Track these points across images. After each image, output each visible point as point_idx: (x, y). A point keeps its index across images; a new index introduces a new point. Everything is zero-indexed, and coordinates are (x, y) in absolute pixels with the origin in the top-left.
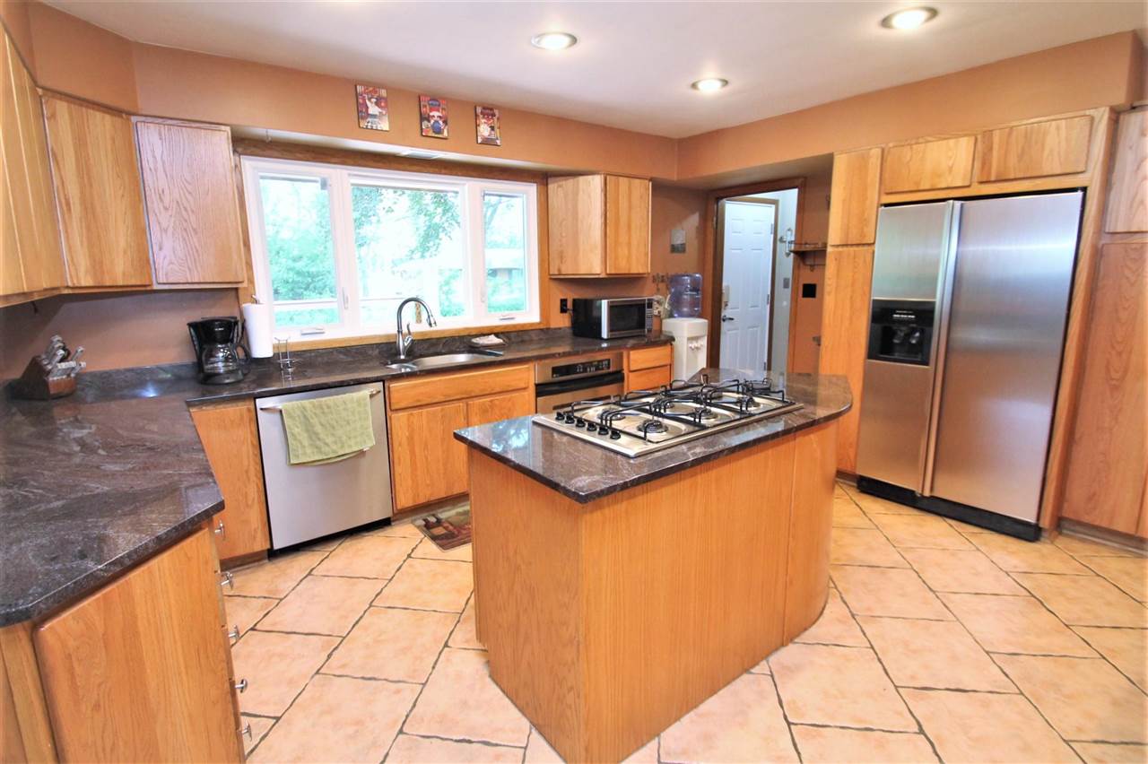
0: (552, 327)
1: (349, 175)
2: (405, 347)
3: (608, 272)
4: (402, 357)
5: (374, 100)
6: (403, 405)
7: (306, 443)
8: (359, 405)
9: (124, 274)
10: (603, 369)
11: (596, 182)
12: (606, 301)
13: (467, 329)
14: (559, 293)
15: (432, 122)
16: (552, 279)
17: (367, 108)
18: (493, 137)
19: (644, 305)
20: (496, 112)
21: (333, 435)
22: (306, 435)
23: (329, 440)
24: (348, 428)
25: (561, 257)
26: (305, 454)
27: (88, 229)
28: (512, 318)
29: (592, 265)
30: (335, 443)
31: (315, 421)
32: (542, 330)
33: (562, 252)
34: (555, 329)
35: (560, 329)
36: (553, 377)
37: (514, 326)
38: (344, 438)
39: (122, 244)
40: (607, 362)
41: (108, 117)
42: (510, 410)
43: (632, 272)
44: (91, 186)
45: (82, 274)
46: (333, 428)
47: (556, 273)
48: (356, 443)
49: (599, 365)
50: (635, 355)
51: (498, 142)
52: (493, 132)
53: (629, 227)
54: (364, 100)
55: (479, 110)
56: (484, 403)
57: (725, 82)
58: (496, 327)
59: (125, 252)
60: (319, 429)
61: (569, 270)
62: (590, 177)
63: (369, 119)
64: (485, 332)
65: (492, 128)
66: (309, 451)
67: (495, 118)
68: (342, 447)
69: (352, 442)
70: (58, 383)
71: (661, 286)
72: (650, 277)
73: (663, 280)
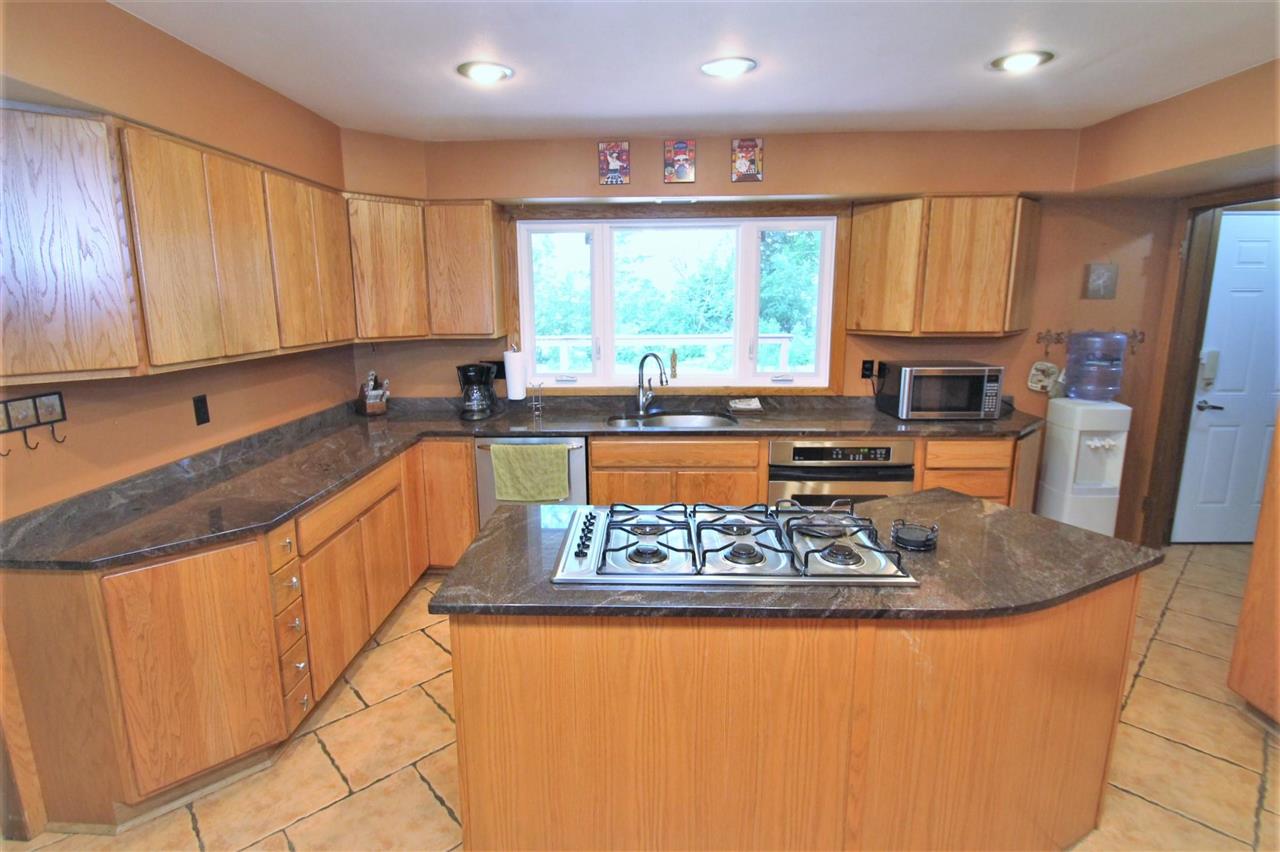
0: (847, 393)
1: (611, 227)
2: (644, 404)
3: (923, 329)
4: (641, 413)
5: (615, 155)
6: (604, 463)
7: (509, 483)
8: (557, 457)
9: (404, 328)
10: (876, 459)
11: (916, 205)
12: (908, 369)
13: (727, 388)
14: (859, 354)
15: (677, 166)
16: (847, 332)
17: (608, 163)
18: (752, 172)
19: (983, 377)
20: (759, 142)
21: (531, 480)
22: (508, 476)
23: (528, 485)
24: (546, 477)
25: (862, 309)
26: (507, 493)
27: (378, 294)
28: (791, 381)
29: (900, 319)
30: (533, 488)
31: (516, 465)
32: (830, 397)
33: (863, 301)
34: (850, 398)
35: (858, 398)
36: (794, 459)
37: (790, 389)
38: (541, 486)
39: (404, 304)
40: (884, 452)
41: (400, 207)
42: (729, 488)
43: (968, 330)
44: (382, 261)
45: (369, 329)
46: (532, 473)
47: (854, 328)
48: (554, 493)
49: (869, 453)
50: (934, 447)
51: (760, 176)
52: (753, 167)
53: (968, 266)
54: (606, 157)
55: (736, 143)
56: (695, 476)
57: (1048, 57)
58: (765, 389)
59: (406, 311)
60: (519, 473)
61: (869, 324)
62: (907, 203)
63: (610, 175)
64: (750, 393)
65: (752, 162)
66: (511, 491)
67: (757, 150)
68: (540, 493)
69: (550, 491)
70: (373, 405)
71: (1053, 348)
72: (1032, 335)
73: (1058, 340)
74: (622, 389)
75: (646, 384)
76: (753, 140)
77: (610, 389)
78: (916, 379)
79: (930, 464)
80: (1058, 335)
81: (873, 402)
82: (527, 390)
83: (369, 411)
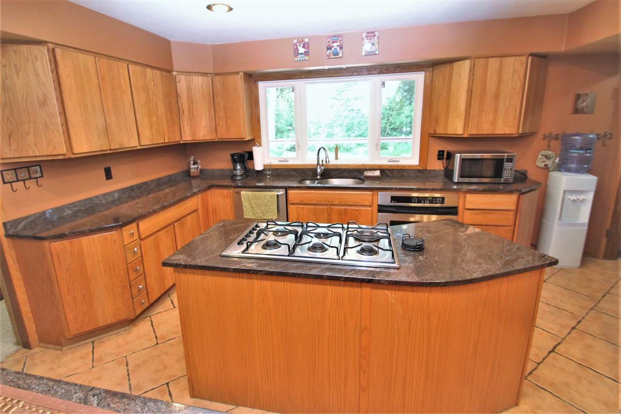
0: (428, 168)
1: (305, 83)
2: (320, 173)
3: (469, 133)
4: (319, 177)
5: (302, 45)
6: (295, 202)
7: (250, 210)
8: (272, 198)
9: (204, 136)
10: (436, 203)
11: (467, 64)
12: (459, 155)
13: (364, 165)
14: (437, 146)
15: (333, 49)
16: (429, 136)
17: (298, 50)
18: (373, 50)
19: (504, 159)
20: (377, 33)
21: (260, 209)
22: (250, 207)
23: (259, 211)
24: (266, 208)
25: (437, 121)
26: (249, 214)
27: (191, 121)
28: (398, 161)
29: (457, 127)
30: (260, 213)
31: (252, 202)
32: (419, 171)
33: (438, 118)
34: (431, 170)
35: (435, 170)
36: (391, 202)
37: (397, 166)
38: (264, 212)
39: (204, 124)
40: (441, 199)
41: (200, 78)
42: (357, 216)
43: (496, 133)
44: (192, 104)
45: (187, 136)
46: (260, 206)
47: (433, 132)
48: (270, 215)
49: (433, 200)
50: (469, 197)
51: (377, 52)
52: (373, 47)
53: (497, 97)
54: (297, 46)
55: (364, 35)
56: (340, 209)
58: (384, 165)
59: (205, 127)
60: (254, 205)
61: (440, 131)
62: (462, 62)
63: (299, 56)
64: (375, 168)
65: (373, 44)
66: (251, 214)
67: (376, 38)
68: (264, 215)
69: (269, 214)
70: (194, 172)
71: (554, 143)
72: (540, 136)
73: (556, 138)
74: (311, 165)
75: (321, 163)
76: (373, 32)
77: (304, 165)
78: (463, 160)
79: (467, 206)
80: (557, 135)
81: (443, 173)
82: (264, 165)
83: (192, 175)
